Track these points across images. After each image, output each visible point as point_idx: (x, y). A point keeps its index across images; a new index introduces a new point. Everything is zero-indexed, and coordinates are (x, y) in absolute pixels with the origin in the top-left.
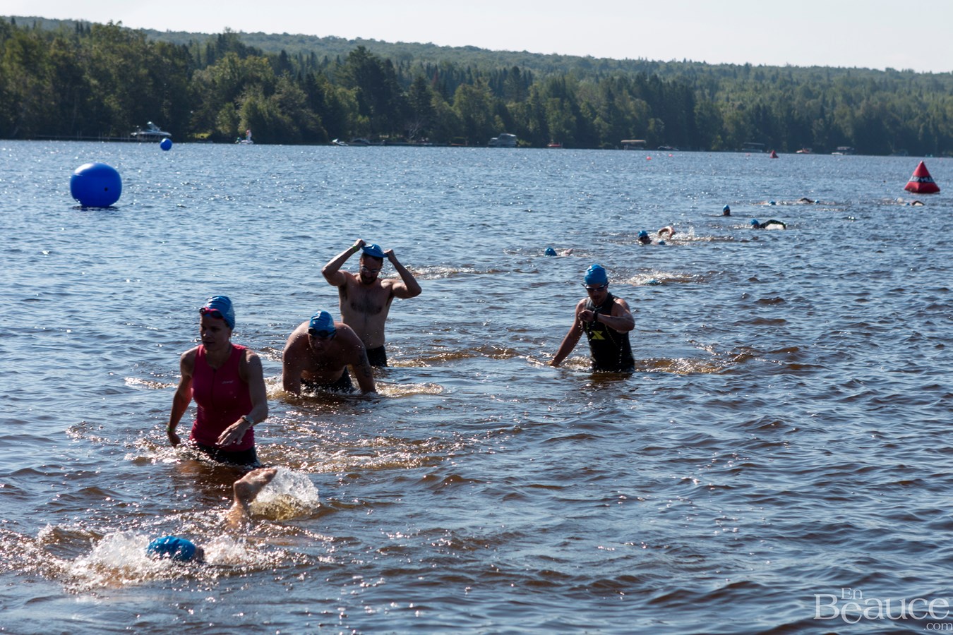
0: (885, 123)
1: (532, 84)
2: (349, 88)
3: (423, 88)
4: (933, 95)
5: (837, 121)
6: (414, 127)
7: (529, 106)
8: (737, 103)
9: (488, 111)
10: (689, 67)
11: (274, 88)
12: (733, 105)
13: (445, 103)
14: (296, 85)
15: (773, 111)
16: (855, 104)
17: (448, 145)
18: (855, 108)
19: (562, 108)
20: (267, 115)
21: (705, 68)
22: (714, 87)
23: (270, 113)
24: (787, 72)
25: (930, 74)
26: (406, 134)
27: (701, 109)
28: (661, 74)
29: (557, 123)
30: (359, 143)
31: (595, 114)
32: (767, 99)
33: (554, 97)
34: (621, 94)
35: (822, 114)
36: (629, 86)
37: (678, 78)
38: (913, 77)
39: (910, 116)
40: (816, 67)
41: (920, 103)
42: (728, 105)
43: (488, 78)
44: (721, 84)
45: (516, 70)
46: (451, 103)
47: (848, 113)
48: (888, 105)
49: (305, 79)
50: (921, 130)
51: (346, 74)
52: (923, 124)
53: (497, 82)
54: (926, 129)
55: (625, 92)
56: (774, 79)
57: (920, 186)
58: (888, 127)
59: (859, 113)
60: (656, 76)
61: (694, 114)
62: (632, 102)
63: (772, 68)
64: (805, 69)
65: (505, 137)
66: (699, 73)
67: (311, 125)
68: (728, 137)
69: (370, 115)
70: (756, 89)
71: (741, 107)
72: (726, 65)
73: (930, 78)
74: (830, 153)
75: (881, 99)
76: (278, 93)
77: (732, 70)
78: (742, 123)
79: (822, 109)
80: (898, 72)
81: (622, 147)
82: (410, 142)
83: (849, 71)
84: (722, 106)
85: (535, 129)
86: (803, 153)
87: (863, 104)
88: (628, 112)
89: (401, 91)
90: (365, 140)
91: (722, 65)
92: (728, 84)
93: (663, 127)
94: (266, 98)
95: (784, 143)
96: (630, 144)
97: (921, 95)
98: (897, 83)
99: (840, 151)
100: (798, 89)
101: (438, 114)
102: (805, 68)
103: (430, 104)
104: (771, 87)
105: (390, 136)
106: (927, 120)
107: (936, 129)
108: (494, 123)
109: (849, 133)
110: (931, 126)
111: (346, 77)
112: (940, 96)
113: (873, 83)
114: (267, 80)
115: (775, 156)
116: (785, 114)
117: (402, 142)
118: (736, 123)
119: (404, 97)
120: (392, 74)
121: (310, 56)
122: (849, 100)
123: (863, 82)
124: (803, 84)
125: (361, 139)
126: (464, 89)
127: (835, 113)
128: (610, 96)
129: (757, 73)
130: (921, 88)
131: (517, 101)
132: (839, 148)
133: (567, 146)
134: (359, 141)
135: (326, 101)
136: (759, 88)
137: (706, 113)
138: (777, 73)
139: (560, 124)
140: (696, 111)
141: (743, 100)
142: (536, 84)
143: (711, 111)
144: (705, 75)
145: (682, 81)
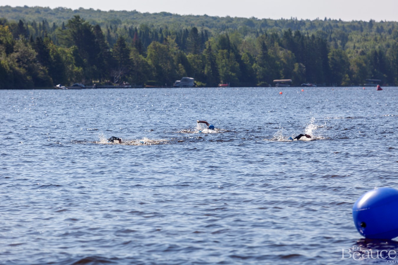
1: (207, 40)
2: (69, 46)
3: (124, 45)
6: (118, 74)
7: (204, 57)
8: (361, 50)
9: (173, 61)
10: (328, 24)
11: (13, 48)
12: (357, 52)
13: (141, 56)
14: (30, 47)
15: (387, 55)
17: (143, 87)
19: (228, 57)
20: (9, 69)
21: (340, 24)
22: (344, 39)
23: (11, 68)
26: (112, 79)
27: (333, 55)
28: (305, 30)
29: (225, 69)
30: (76, 87)
31: (252, 61)
32: (384, 46)
33: (223, 49)
34: (273, 46)
36: (279, 40)
42: (354, 52)
43: (175, 36)
44: (349, 37)
45: (195, 30)
46: (145, 56)
49: (35, 41)
51: (66, 36)
53: (182, 39)
55: (276, 44)
56: (390, 32)
61: (328, 59)
62: (281, 52)
63: (390, 23)
65: (186, 80)
66: (335, 28)
67: (41, 74)
68: (354, 76)
69: (84, 66)
70: (376, 40)
71: (364, 53)
72: (356, 21)
76: (16, 52)
77: (359, 25)
78: (364, 65)
81: (274, 85)
82: (115, 85)
84: (349, 53)
85: (209, 73)
88: (278, 58)
89: (108, 48)
90: (81, 84)
91: (353, 22)
92: (355, 36)
93: (305, 69)
94: (7, 56)
96: (280, 83)
101: (135, 64)
103: (129, 57)
104: (387, 37)
105: (100, 81)
108: (178, 69)
111: (67, 39)
114: (8, 43)
116: (396, 57)
117: (109, 86)
118: (359, 65)
119: (109, 52)
120: (101, 36)
121: (42, 23)
125: (78, 84)
126: (154, 45)
128: (264, 47)
129: (378, 27)
131: (195, 53)
133: (233, 85)
134: (77, 85)
135: (52, 57)
136: (378, 39)
137: (337, 58)
138: (393, 27)
139: (227, 69)
140: (329, 57)
141: (366, 48)
142: (211, 39)
143: (341, 57)
144: (339, 30)
145: (321, 35)
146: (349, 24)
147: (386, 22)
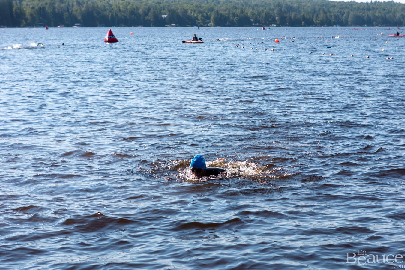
0: (94, 13)
5: (74, 13)
8: (31, 6)
12: (29, 7)
15: (47, 9)
16: (82, 5)
18: (82, 7)
27: (16, 9)
32: (44, 4)
35: (68, 10)
39: (105, 10)
41: (109, 4)
42: (27, 7)
47: (79, 9)
48: (96, 5)
50: (110, 16)
52: (111, 13)
54: (112, 15)
57: (108, 39)
58: (96, 15)
59: (83, 9)
61: (13, 12)
68: (28, 21)
71: (33, 8)
74: (72, 26)
75: (92, 3)
78: (35, 15)
79: (68, 8)
84: (25, 8)
86: (61, 27)
87: (85, 5)
95: (52, 23)
99: (76, 26)
106: (113, 11)
107: (116, 15)
109: (79, 18)
110: (114, 14)
115: (47, 29)
116: (52, 10)
118: (31, 15)
122: (79, 4)
127: (73, 9)
132: (76, 24)
137: (18, 11)
140: (14, 10)
141: (34, 5)
143: (20, 10)
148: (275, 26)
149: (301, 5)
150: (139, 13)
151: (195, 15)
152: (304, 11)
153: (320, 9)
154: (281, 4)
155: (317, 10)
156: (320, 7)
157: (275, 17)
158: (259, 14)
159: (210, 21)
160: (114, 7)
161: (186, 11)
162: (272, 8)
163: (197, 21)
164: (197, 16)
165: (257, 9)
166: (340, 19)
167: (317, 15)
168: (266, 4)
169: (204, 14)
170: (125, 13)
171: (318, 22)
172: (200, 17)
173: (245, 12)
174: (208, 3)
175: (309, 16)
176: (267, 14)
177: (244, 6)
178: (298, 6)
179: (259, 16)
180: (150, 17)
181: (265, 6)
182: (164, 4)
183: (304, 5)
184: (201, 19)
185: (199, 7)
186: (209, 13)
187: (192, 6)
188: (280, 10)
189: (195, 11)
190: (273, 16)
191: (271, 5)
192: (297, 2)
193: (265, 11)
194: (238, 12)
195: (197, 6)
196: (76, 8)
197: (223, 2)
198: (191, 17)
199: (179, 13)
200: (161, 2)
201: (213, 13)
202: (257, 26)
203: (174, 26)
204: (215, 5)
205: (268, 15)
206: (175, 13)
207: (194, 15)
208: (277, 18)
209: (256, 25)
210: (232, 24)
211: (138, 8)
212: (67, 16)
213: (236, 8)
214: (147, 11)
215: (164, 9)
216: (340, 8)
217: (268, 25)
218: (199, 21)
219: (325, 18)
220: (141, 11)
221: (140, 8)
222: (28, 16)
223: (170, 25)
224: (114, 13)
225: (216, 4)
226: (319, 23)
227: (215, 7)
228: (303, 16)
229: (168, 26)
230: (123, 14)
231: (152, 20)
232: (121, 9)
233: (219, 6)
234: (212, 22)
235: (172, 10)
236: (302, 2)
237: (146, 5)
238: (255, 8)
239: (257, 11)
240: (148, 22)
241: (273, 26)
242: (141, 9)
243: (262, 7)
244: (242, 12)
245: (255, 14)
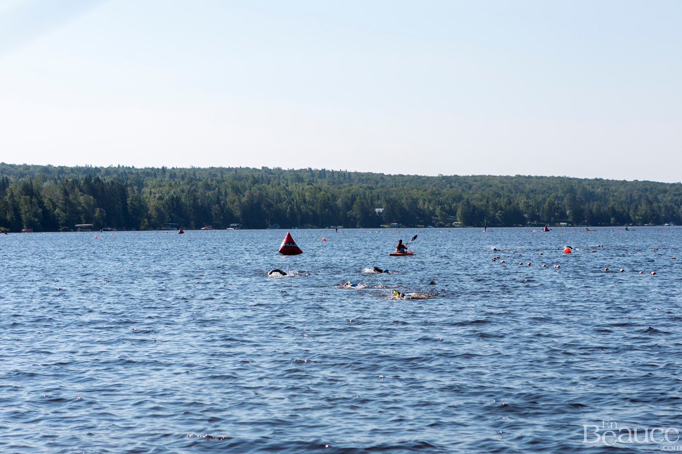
0: (262, 206)
1: (8, 186)
4: (296, 185)
5: (229, 206)
7: (7, 202)
8: (158, 195)
10: (122, 171)
12: (155, 197)
15: (183, 200)
16: (241, 193)
18: (241, 196)
19: (31, 203)
21: (134, 171)
22: (141, 185)
24: (192, 172)
25: (293, 171)
27: (132, 200)
28: (102, 176)
29: (28, 214)
31: (55, 207)
32: (179, 192)
33: (25, 195)
34: (74, 192)
35: (218, 202)
36: (79, 186)
37: (114, 178)
38: (282, 173)
39: (280, 201)
40: (212, 168)
41: (287, 191)
42: (152, 197)
44: (145, 183)
47: (237, 200)
48: (264, 193)
52: (290, 205)
54: (292, 209)
55: (77, 190)
56: (183, 178)
58: (265, 209)
59: (244, 200)
60: (98, 178)
61: (127, 204)
62: (81, 197)
63: (181, 170)
64: (205, 170)
66: (129, 175)
68: (152, 220)
70: (170, 185)
71: (161, 198)
72: (149, 168)
73: (293, 173)
74: (225, 229)
75: (259, 189)
77: (153, 172)
78: (162, 209)
79: (218, 198)
80: (270, 170)
81: (75, 230)
83: (236, 170)
84: (146, 198)
85: (12, 218)
86: (206, 229)
87: (247, 193)
88: (79, 204)
91: (146, 168)
92: (150, 182)
93: (105, 214)
95: (192, 223)
96: (81, 227)
97: (287, 186)
98: (270, 178)
99: (232, 227)
100: (200, 183)
102: (205, 168)
104: (181, 183)
106: (293, 203)
107: (299, 208)
109: (238, 213)
110: (295, 207)
112: (301, 186)
113: (254, 178)
115: (181, 232)
116: (192, 202)
118: (158, 210)
122: (237, 191)
123: (247, 178)
124: (204, 180)
127: (227, 200)
128: (66, 193)
129: (171, 173)
130: (287, 180)
132: (231, 225)
133: (36, 230)
136: (173, 184)
137: (136, 203)
138: (185, 173)
139: (30, 215)
140: (128, 202)
141: (161, 193)
142: (11, 186)
143: (140, 202)
144: (134, 176)
145: (117, 181)
146: (142, 171)
147: (177, 168)
148: (565, 226)
149: (609, 189)
150: (336, 205)
151: (431, 208)
152: (614, 201)
153: (640, 196)
154: (575, 188)
155: (636, 198)
156: (640, 193)
157: (566, 211)
158: (539, 205)
159: (455, 218)
160: (295, 195)
161: (415, 201)
162: (559, 195)
163: (432, 217)
164: (434, 210)
165: (534, 197)
166: (675, 214)
167: (636, 207)
168: (549, 188)
169: (446, 205)
170: (313, 205)
171: (637, 217)
172: (438, 211)
173: (514, 202)
174: (451, 187)
175: (623, 208)
176: (551, 205)
177: (512, 193)
178: (603, 191)
179: (538, 208)
180: (355, 212)
181: (548, 193)
182: (379, 190)
183: (613, 190)
184: (441, 214)
185: (436, 195)
186: (454, 205)
187: (424, 193)
188: (573, 199)
189: (430, 202)
190: (560, 209)
191: (558, 190)
192: (602, 186)
193: (548, 200)
194: (502, 202)
195: (433, 193)
196: (231, 197)
197: (478, 186)
198: (424, 211)
199: (403, 204)
200: (374, 187)
201: (460, 204)
202: (535, 226)
203: (395, 227)
204: (463, 190)
205: (553, 207)
206: (396, 204)
207: (428, 208)
208: (568, 212)
209: (532, 223)
210: (494, 223)
211: (334, 197)
212: (216, 211)
213: (499, 196)
214: (349, 202)
215: (378, 198)
216: (675, 195)
217: (553, 224)
218: (436, 218)
219: (649, 212)
220: (339, 202)
221: (338, 198)
222: (152, 212)
223: (389, 225)
224: (295, 205)
225: (465, 189)
226: (640, 220)
227: (463, 194)
228: (612, 207)
229: (386, 226)
230: (309, 207)
231: (358, 217)
232: (307, 198)
233: (471, 192)
234: (458, 219)
235: (391, 199)
236: (609, 185)
237: (349, 191)
238: (532, 195)
239: (535, 200)
240: (352, 220)
241: (561, 226)
242: (340, 199)
243: (543, 194)
244: (510, 203)
245: (530, 205)
